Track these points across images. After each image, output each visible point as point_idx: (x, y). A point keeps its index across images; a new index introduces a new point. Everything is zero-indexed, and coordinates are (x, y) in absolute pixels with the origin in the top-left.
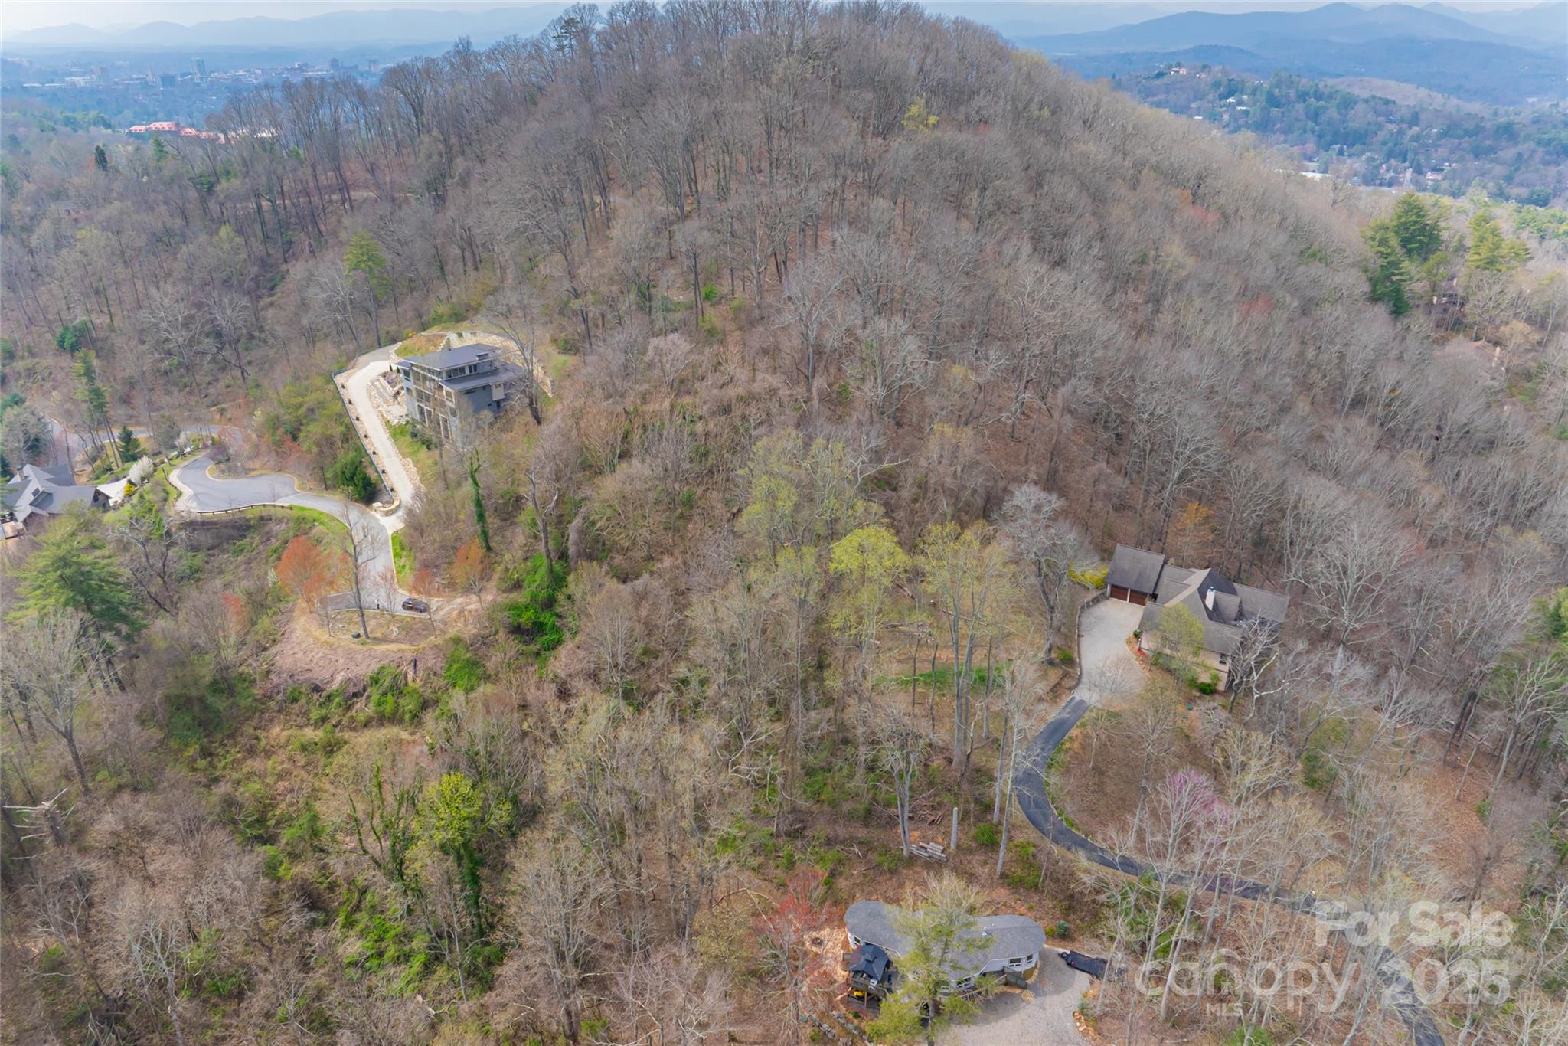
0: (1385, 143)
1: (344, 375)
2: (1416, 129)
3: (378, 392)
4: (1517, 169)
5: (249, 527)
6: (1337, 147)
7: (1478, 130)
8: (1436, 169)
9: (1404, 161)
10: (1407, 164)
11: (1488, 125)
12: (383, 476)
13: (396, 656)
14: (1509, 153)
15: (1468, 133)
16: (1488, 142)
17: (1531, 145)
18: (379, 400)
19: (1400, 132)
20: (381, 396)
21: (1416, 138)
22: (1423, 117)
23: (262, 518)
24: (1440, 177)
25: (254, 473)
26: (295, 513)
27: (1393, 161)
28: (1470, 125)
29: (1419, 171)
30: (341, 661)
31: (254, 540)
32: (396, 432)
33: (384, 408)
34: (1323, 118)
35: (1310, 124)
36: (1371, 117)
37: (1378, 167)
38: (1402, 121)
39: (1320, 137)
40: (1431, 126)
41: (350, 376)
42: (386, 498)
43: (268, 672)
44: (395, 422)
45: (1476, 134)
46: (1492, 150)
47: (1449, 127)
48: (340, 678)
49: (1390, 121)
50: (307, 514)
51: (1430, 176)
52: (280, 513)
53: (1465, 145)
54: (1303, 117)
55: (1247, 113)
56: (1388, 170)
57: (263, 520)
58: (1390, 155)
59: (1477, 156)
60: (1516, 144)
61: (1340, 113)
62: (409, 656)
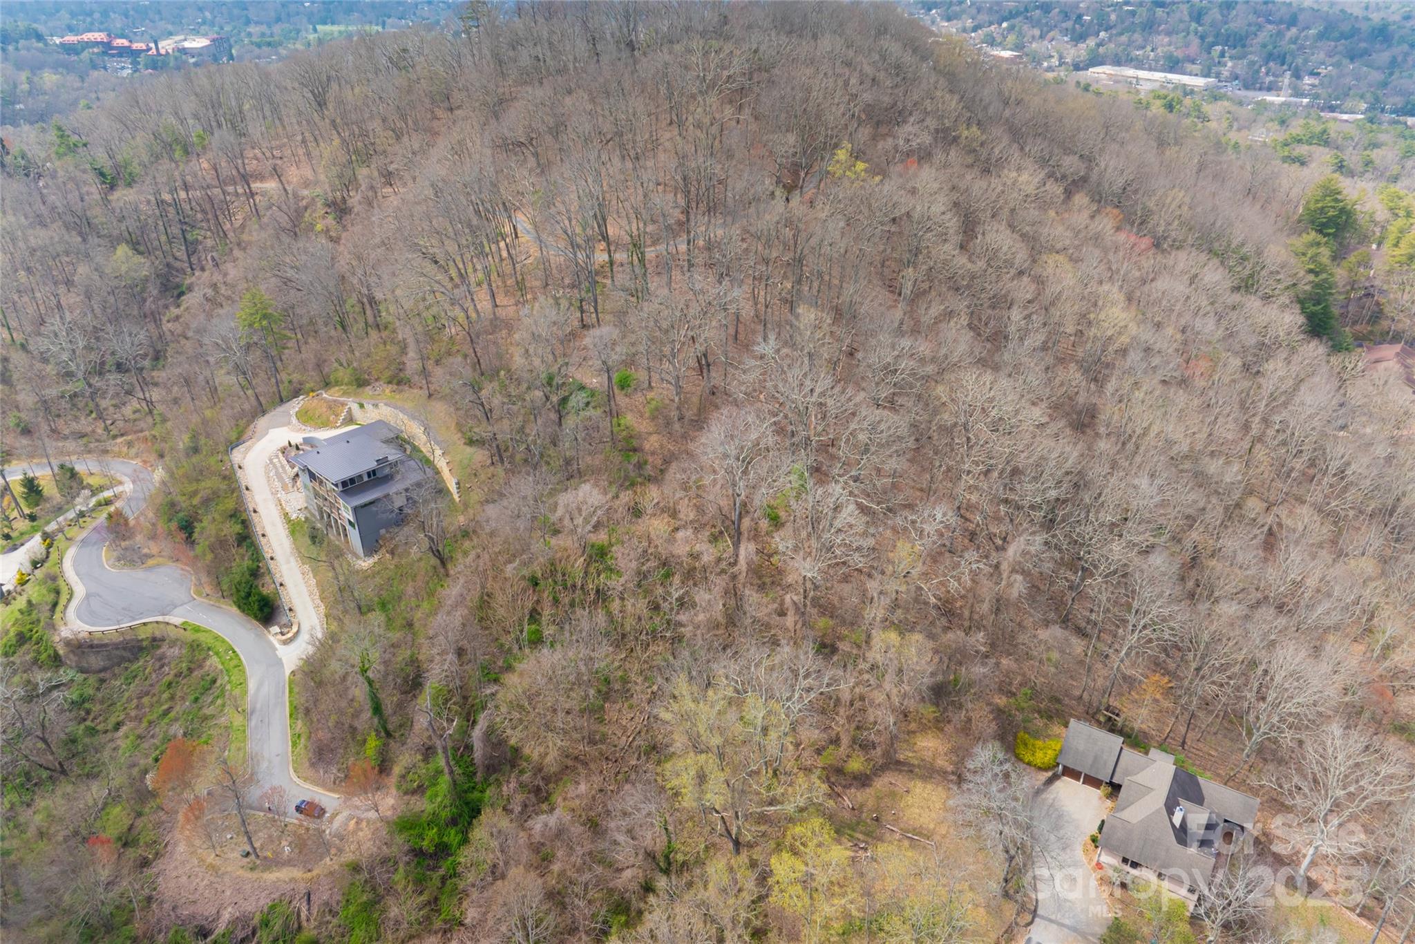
0: (1264, 46)
1: (241, 448)
2: (1294, 30)
3: (277, 474)
4: (1391, 74)
5: (141, 649)
6: (1219, 48)
7: (1354, 32)
8: (1313, 74)
9: (1283, 64)
10: (1285, 67)
11: (1364, 27)
12: (281, 589)
13: (289, 887)
14: (1384, 57)
15: (1343, 36)
16: (1363, 45)
17: (1405, 47)
18: (277, 484)
19: (1280, 34)
20: (280, 479)
21: (1294, 41)
22: (1301, 18)
23: (154, 639)
24: (1317, 82)
25: (151, 562)
26: (189, 636)
27: (1271, 64)
28: (1346, 27)
29: (1297, 75)
30: (228, 893)
31: (145, 663)
32: (294, 527)
33: (282, 495)
34: (1207, 19)
35: (1194, 25)
36: (1252, 18)
37: (1258, 71)
38: (1281, 22)
39: (1202, 38)
40: (1308, 28)
41: (248, 449)
42: (284, 620)
43: (149, 899)
44: (294, 517)
45: (1352, 36)
46: (1366, 52)
47: (1326, 28)
48: (226, 916)
49: (1269, 22)
50: (202, 637)
51: (1308, 80)
52: (173, 633)
53: (1340, 48)
54: (1187, 18)
55: (1133, 13)
56: (1267, 74)
57: (156, 642)
58: (1270, 57)
59: (1352, 59)
60: (1390, 46)
61: (1223, 16)
62: (302, 888)
